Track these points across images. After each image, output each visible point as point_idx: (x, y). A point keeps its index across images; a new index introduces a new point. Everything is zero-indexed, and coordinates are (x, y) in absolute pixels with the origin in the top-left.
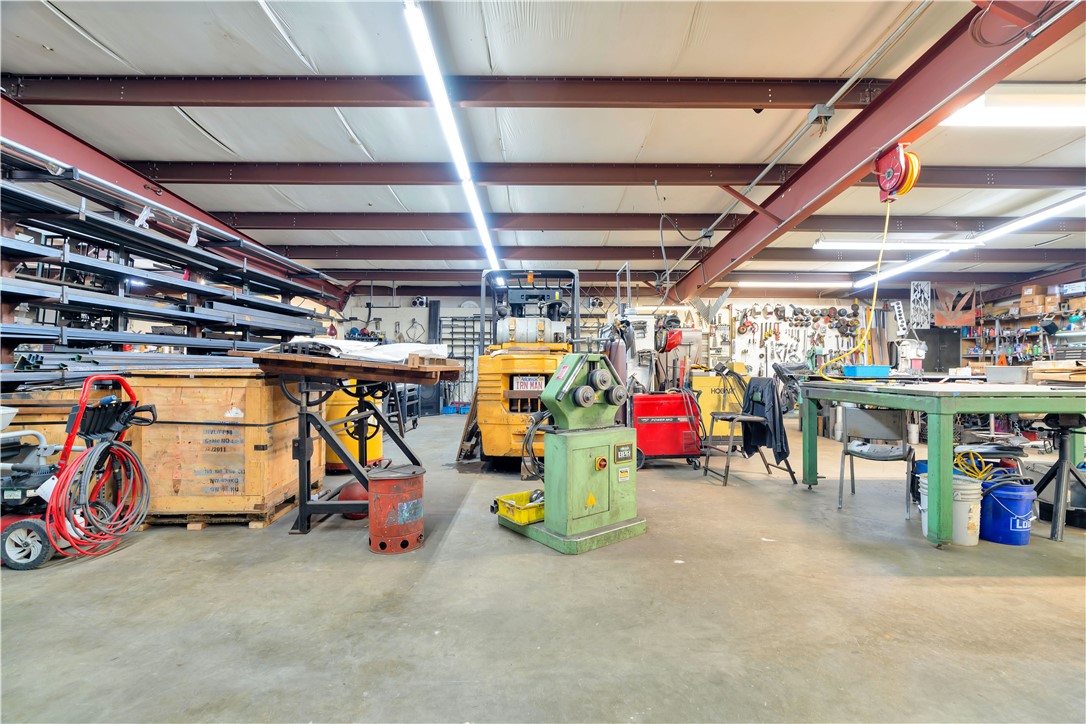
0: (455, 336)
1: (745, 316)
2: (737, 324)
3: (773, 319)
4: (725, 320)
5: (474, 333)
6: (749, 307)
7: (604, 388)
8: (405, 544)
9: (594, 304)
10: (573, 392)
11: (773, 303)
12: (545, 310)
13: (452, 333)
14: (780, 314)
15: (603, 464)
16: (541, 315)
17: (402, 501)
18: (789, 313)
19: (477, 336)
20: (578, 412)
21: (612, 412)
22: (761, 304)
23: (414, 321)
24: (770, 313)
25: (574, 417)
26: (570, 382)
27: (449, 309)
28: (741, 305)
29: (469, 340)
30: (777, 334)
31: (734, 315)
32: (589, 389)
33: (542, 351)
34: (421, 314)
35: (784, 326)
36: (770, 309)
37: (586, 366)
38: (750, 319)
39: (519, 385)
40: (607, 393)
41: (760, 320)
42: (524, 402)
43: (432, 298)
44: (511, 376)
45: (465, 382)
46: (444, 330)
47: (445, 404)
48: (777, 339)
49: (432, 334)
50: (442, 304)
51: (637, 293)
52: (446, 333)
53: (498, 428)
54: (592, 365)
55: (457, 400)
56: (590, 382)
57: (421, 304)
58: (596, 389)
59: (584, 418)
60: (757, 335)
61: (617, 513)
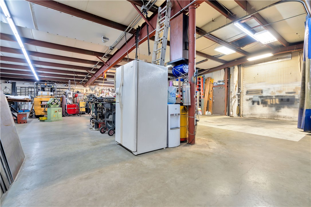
0: (22, 92)
1: (102, 90)
2: (100, 92)
3: (108, 91)
4: (98, 91)
5: (28, 91)
6: (103, 88)
7: (56, 102)
8: (24, 123)
9: (66, 86)
10: (52, 103)
11: (108, 88)
12: (50, 90)
13: (21, 91)
14: (109, 90)
15: (56, 112)
16: (49, 91)
17: (24, 117)
18: (111, 90)
19: (29, 92)
20: (52, 105)
21: (58, 106)
22: (105, 88)
23: (6, 87)
24: (107, 90)
25: (52, 106)
26: (51, 102)
27: (19, 85)
28: (101, 88)
29: (27, 93)
30: (109, 94)
31: (100, 90)
32: (54, 103)
33: (48, 97)
34: (9, 86)
35: (110, 92)
36: (107, 89)
37: (54, 100)
38: (103, 91)
39: (43, 103)
40: (57, 103)
41: (105, 91)
42: (44, 106)
43: (12, 81)
44: (42, 102)
45: (25, 104)
46: (17, 90)
47: (19, 110)
48: (109, 95)
49: (13, 91)
50: (17, 83)
51: (77, 84)
52: (18, 91)
53: (39, 110)
54: (55, 100)
55: (23, 108)
56: (54, 102)
57: (9, 82)
58: (55, 103)
59: (53, 106)
60: (105, 94)
61: (59, 118)
